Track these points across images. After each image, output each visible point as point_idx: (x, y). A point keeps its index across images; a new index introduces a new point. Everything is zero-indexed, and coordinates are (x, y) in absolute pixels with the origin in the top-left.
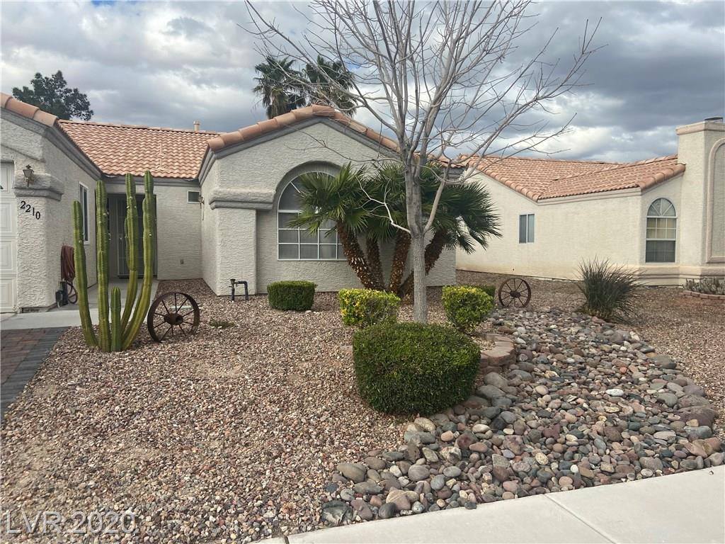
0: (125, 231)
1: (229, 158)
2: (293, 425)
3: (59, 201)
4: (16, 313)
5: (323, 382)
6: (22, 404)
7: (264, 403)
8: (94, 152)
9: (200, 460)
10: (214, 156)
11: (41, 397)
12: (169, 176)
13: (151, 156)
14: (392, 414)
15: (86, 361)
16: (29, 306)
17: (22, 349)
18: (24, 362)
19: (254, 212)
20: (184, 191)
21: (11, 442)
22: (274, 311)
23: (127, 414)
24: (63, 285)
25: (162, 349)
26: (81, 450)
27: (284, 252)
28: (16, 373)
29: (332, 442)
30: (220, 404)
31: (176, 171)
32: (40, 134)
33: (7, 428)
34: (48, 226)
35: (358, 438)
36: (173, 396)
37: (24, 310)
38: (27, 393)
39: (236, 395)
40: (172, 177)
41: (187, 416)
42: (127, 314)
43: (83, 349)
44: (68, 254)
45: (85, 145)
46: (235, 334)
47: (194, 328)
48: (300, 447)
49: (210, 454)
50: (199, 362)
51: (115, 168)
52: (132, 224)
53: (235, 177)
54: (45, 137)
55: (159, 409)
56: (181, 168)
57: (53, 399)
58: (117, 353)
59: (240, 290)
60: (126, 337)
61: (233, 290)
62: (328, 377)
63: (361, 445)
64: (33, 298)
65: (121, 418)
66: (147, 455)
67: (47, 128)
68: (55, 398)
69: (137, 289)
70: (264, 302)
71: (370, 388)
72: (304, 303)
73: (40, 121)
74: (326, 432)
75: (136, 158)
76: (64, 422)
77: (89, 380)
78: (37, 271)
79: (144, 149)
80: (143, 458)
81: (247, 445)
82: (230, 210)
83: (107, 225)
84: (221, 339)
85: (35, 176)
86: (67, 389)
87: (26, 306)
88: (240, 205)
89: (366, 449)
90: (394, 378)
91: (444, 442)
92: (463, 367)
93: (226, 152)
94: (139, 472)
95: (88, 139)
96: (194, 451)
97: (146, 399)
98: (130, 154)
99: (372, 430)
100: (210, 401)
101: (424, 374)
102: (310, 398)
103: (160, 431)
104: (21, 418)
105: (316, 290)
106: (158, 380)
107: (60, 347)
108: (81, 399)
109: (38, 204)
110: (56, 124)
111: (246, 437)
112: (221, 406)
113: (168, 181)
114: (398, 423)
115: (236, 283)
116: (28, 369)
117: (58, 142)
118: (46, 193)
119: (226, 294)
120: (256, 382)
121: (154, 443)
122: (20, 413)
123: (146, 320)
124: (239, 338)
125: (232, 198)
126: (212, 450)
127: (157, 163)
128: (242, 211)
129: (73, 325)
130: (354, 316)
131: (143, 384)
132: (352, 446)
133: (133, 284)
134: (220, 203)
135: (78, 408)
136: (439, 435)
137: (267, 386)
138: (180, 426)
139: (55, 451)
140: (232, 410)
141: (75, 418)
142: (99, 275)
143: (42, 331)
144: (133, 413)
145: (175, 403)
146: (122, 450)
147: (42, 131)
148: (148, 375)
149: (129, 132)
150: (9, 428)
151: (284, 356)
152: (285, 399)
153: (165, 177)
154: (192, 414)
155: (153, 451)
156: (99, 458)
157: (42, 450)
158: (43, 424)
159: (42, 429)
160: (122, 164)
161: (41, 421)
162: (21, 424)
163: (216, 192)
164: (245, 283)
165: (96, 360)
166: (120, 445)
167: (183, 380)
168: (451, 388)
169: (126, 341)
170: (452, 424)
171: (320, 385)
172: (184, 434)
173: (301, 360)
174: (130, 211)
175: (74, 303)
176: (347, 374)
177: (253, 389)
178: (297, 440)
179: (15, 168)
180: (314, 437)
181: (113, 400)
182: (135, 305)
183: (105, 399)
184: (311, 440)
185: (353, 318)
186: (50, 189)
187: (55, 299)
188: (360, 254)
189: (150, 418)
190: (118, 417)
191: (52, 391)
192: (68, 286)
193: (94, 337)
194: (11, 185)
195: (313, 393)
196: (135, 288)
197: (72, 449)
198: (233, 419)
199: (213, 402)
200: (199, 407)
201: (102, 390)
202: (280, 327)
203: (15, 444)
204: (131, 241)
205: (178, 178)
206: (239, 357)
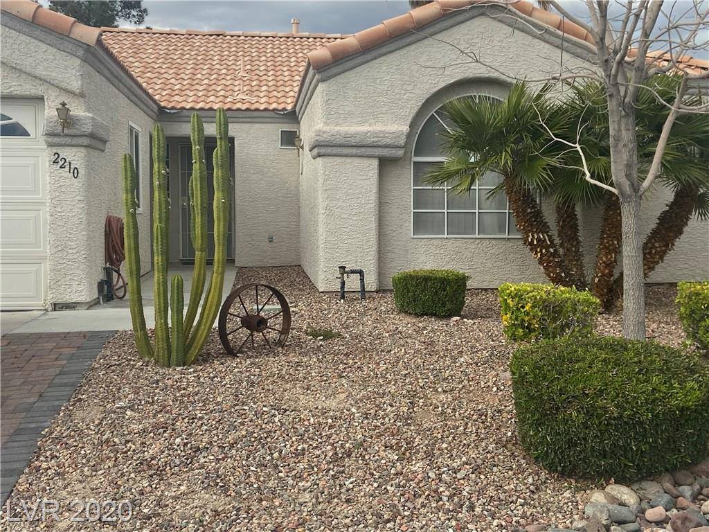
0: (190, 195)
1: (340, 79)
2: (416, 480)
3: (103, 151)
4: (46, 310)
5: (467, 424)
6: (58, 429)
7: (376, 448)
8: (149, 75)
9: (284, 514)
10: (317, 77)
11: (83, 422)
12: (253, 107)
13: (228, 78)
14: (570, 477)
15: (139, 377)
16: (64, 301)
17: (56, 359)
18: (60, 377)
19: (375, 163)
20: (274, 131)
21: (46, 476)
22: (402, 316)
23: (191, 449)
24: (108, 272)
25: (238, 366)
26: (133, 490)
27: (421, 223)
28: (49, 389)
29: (472, 508)
30: (314, 445)
31: (263, 100)
32: (78, 57)
33: (42, 458)
34: (89, 186)
35: (513, 506)
36: (250, 429)
37: (57, 307)
38: (64, 416)
39: (337, 435)
40: (257, 110)
41: (269, 458)
42: (191, 313)
43: (134, 361)
44: (114, 226)
45: (136, 64)
46: (341, 348)
47: (283, 336)
48: (423, 511)
49: (297, 509)
50: (288, 386)
51: (177, 98)
52: (199, 186)
53: (347, 109)
54: (84, 60)
55: (232, 446)
56: (271, 95)
57: (98, 425)
58: (179, 369)
59: (353, 283)
60: (190, 345)
61: (343, 283)
62: (475, 417)
63: (515, 516)
64: (69, 290)
65: (183, 454)
66: (216, 503)
67: (88, 48)
68: (100, 423)
69: (204, 279)
70: (387, 303)
71: (536, 435)
72: (449, 306)
73: (78, 38)
74: (465, 493)
75: (206, 81)
76: (112, 455)
77: (143, 402)
78: (74, 251)
79: (218, 66)
80: (210, 506)
81: (348, 501)
82: (339, 160)
83: (167, 187)
84: (320, 354)
85: (71, 118)
86: (115, 412)
87: (60, 301)
88: (354, 151)
89: (522, 521)
90: (573, 421)
91: (651, 523)
92: (688, 408)
93: (335, 70)
94: (205, 523)
95: (141, 55)
96: (277, 504)
97: (214, 432)
98: (199, 76)
99: (536, 497)
100: (301, 438)
101: (621, 417)
102: (444, 445)
103: (233, 474)
104: (58, 447)
105: (469, 284)
106: (231, 407)
107: (104, 357)
108: (133, 426)
109: (75, 156)
110: (99, 42)
111: (348, 491)
112: (316, 448)
113: (251, 115)
114: (578, 490)
115: (347, 273)
116: (65, 385)
117: (102, 67)
118: (86, 141)
119: (331, 289)
120: (367, 418)
121: (225, 489)
122: (57, 440)
123: (216, 324)
124: (347, 355)
125: (343, 141)
126: (301, 504)
127: (236, 89)
128: (357, 160)
129: (121, 329)
130: (522, 326)
131: (212, 411)
132: (502, 516)
133: (200, 271)
134: (325, 148)
135: (129, 438)
136: (643, 512)
137: (382, 424)
138: (259, 470)
139: (100, 490)
140: (331, 454)
141: (125, 449)
142: (156, 258)
143: (82, 335)
144: (198, 449)
145: (253, 439)
146: (184, 494)
147: (81, 52)
148: (219, 399)
149: (197, 41)
150: (44, 459)
151: (411, 384)
152: (407, 444)
153: (248, 109)
154: (276, 455)
155: (224, 500)
156: (155, 503)
157: (84, 488)
158: (85, 456)
159: (84, 461)
160: (188, 92)
161: (83, 452)
162: (58, 455)
163: (319, 133)
164: (361, 273)
165: (151, 377)
166: (182, 488)
167: (265, 409)
168: (668, 441)
169: (190, 352)
170: (667, 497)
171: (462, 428)
172: (264, 481)
173: (437, 391)
174: (196, 167)
175: (121, 298)
176: (505, 415)
177: (362, 428)
178: (420, 500)
179: (46, 107)
180: (445, 499)
181: (174, 430)
182: (202, 302)
183: (163, 427)
184: (441, 503)
185: (522, 329)
186: (91, 136)
187: (97, 292)
188: (544, 227)
189: (220, 457)
190: (179, 452)
191: (95, 414)
192: (114, 272)
193: (148, 344)
194: (40, 131)
195: (450, 439)
196: (202, 278)
197: (122, 489)
198: (331, 466)
199: (305, 442)
200: (285, 446)
201: (159, 416)
202: (409, 341)
203: (52, 479)
204: (198, 210)
205: (266, 110)
206: (344, 381)
